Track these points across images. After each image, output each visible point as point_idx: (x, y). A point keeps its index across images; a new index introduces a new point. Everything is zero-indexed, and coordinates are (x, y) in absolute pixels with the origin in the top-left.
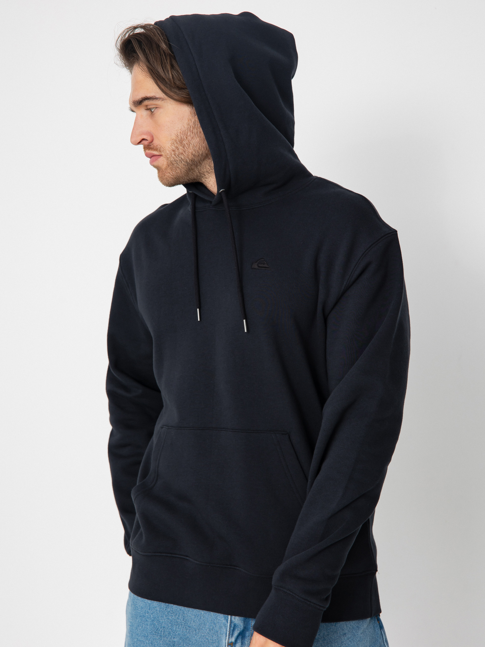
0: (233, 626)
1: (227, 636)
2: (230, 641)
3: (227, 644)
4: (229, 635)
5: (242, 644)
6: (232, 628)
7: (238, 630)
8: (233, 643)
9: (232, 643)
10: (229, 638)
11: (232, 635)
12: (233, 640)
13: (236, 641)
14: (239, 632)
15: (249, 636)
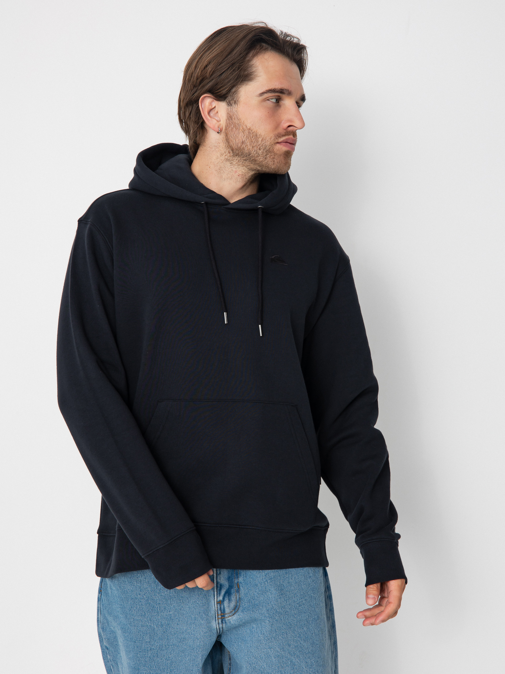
1: (215, 596)
2: (219, 599)
3: (216, 603)
4: (217, 595)
5: (229, 601)
6: (219, 588)
7: (224, 589)
8: (221, 601)
9: (220, 601)
10: (217, 597)
11: (220, 594)
12: (221, 598)
13: (224, 599)
14: (225, 590)
15: (234, 593)
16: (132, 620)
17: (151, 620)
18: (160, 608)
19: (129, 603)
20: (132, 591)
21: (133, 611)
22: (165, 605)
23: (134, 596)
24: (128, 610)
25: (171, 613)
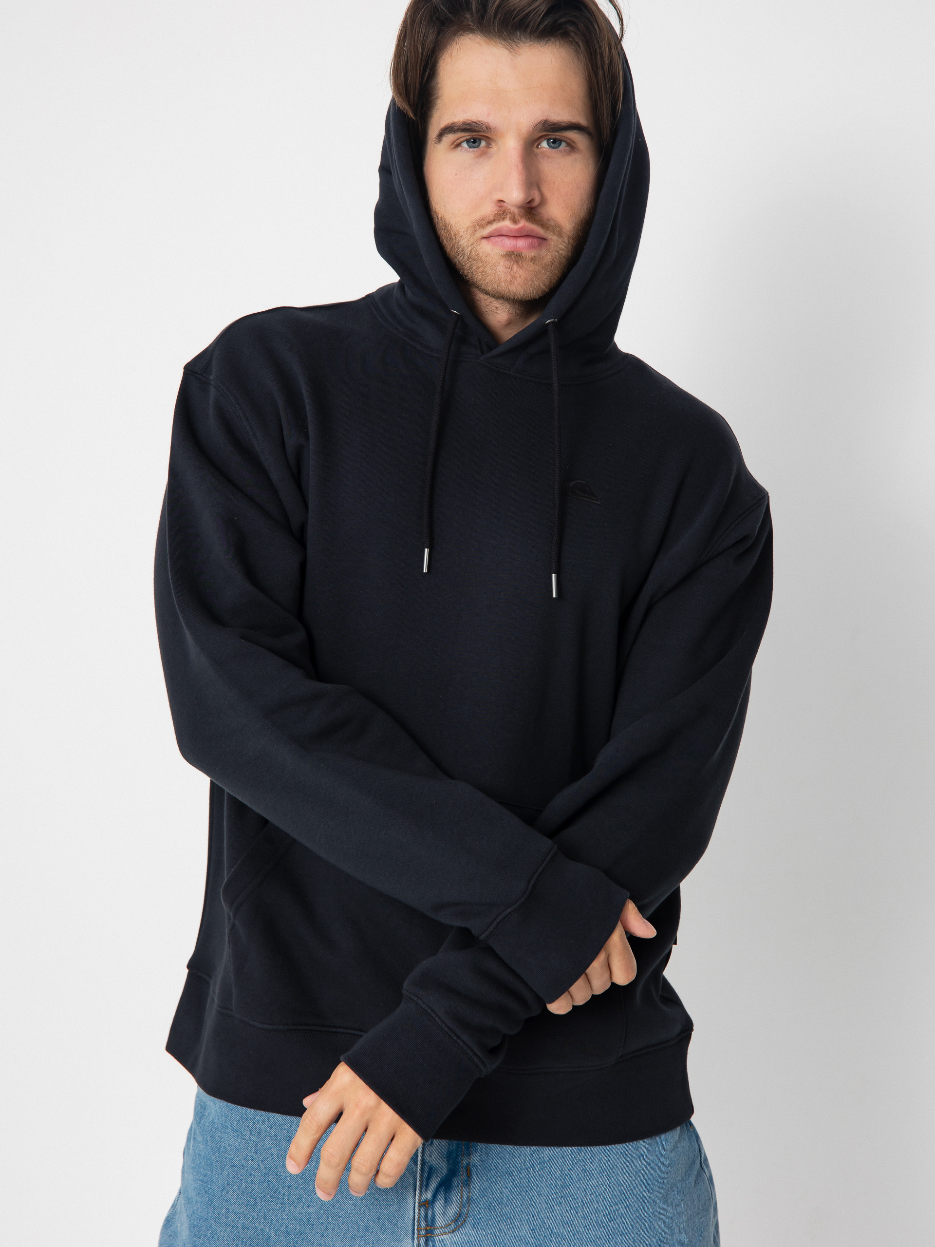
0: (427, 1170)
1: (417, 1189)
2: (424, 1197)
7: (437, 1177)
8: (429, 1200)
9: (426, 1201)
11: (427, 1186)
12: (429, 1195)
13: (434, 1196)
14: (439, 1180)
16: (223, 1211)
17: (265, 1218)
18: (289, 1195)
19: (225, 1173)
20: (237, 1150)
21: (231, 1192)
22: (302, 1191)
23: (240, 1160)
24: (219, 1188)
25: (311, 1210)
